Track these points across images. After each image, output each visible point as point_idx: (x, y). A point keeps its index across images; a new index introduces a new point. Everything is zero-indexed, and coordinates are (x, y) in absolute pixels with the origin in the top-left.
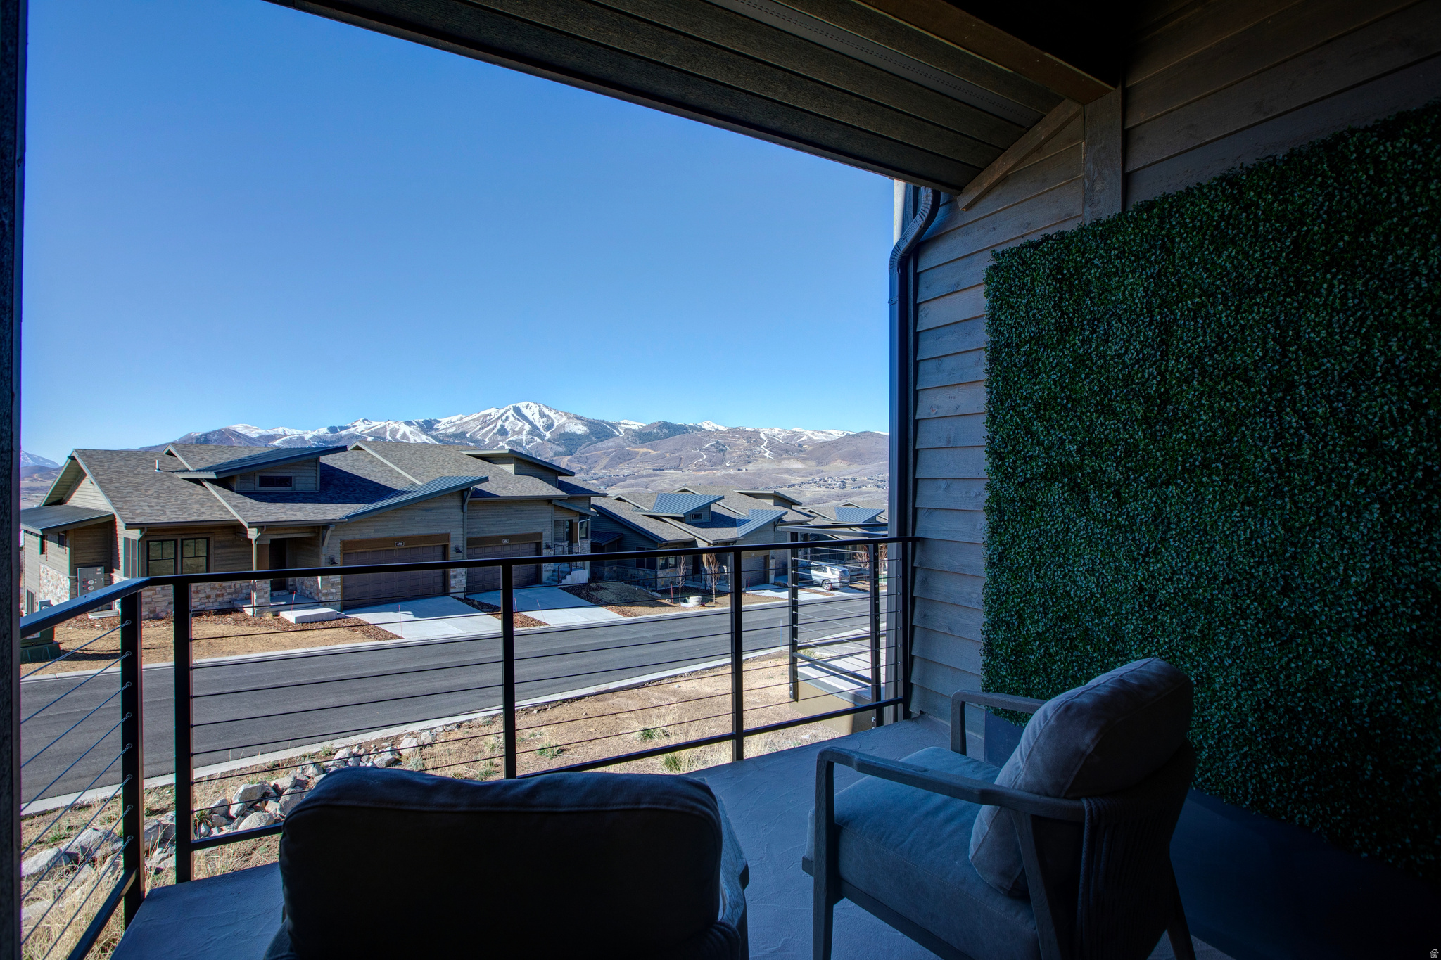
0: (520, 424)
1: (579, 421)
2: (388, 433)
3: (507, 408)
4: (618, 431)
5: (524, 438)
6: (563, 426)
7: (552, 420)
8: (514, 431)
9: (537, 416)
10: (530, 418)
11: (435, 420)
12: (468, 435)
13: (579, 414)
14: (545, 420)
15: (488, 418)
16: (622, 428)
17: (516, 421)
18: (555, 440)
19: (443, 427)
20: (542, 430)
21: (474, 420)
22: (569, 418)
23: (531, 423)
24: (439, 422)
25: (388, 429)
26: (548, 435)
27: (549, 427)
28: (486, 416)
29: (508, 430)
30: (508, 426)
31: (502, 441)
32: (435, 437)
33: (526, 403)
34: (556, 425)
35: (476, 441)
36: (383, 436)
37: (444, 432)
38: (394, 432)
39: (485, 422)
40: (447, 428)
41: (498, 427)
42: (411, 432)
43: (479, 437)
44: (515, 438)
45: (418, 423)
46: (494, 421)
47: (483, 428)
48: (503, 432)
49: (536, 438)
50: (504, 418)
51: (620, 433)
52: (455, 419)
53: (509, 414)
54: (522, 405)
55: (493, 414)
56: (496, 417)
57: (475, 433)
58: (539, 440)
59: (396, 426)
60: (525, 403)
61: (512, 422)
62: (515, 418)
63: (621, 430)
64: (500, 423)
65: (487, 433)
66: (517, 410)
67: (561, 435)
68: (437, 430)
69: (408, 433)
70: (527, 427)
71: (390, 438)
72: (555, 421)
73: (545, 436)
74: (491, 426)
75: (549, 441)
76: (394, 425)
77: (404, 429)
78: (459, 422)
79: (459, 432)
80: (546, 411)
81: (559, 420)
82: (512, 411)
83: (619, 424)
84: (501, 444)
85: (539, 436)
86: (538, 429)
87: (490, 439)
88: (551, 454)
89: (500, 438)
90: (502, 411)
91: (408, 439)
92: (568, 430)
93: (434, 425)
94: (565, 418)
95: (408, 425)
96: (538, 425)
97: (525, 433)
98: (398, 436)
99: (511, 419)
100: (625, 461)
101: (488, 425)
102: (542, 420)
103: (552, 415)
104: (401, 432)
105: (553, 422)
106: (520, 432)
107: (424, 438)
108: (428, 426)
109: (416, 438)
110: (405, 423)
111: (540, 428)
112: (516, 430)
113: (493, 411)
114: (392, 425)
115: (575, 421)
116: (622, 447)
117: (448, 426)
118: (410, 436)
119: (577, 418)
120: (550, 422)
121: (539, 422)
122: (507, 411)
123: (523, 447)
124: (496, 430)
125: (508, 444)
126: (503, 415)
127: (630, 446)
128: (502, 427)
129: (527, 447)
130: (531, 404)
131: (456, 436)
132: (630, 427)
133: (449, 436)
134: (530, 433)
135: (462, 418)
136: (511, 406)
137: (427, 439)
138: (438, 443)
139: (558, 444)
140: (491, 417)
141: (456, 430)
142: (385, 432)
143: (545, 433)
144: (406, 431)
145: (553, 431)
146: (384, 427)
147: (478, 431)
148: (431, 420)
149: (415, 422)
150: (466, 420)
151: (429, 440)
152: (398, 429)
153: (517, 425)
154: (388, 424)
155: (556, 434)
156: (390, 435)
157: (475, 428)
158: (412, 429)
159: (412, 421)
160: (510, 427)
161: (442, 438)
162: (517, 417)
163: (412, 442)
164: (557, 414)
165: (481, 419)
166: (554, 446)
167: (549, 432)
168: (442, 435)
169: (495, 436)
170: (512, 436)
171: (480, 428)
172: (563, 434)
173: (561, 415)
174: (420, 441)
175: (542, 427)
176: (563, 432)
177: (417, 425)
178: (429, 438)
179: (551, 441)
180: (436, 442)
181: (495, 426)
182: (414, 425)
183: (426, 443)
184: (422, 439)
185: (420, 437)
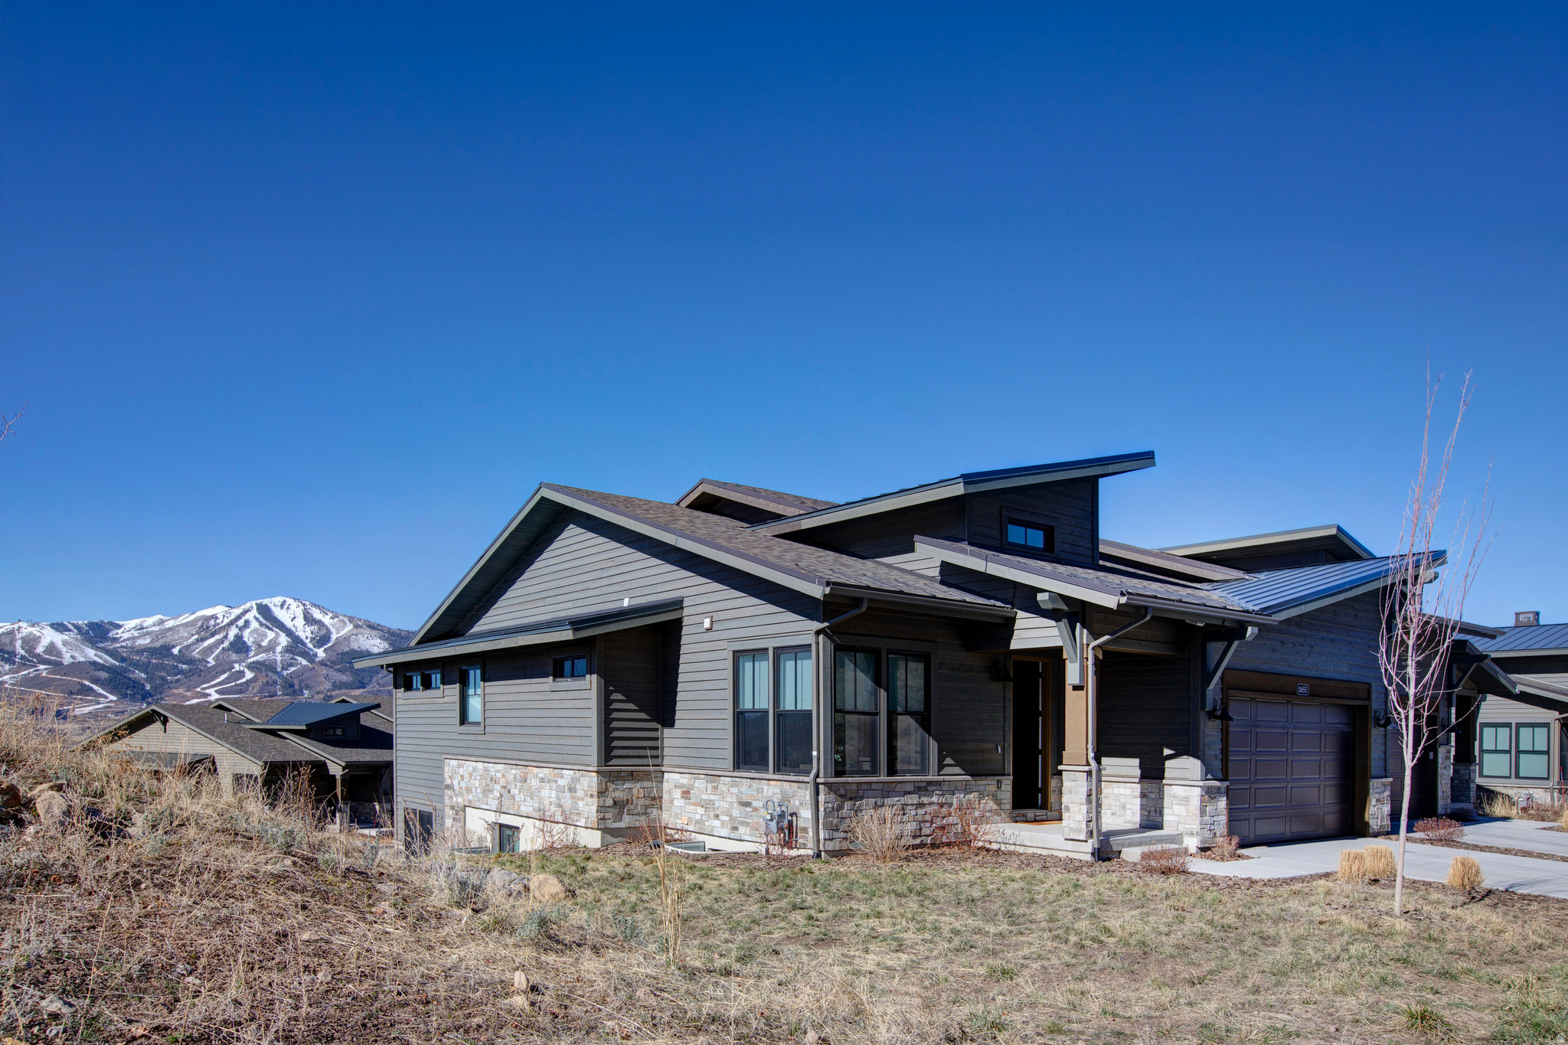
0: (271, 635)
1: (374, 632)
2: (19, 643)
3: (247, 606)
5: (279, 658)
6: (347, 639)
7: (328, 629)
8: (260, 646)
9: (300, 622)
10: (289, 624)
11: (111, 623)
12: (176, 651)
13: (374, 620)
14: (315, 628)
15: (212, 622)
17: (263, 629)
18: (333, 662)
19: (126, 636)
20: (310, 646)
21: (186, 625)
22: (356, 626)
23: (289, 633)
24: (119, 627)
25: (19, 636)
26: (321, 654)
27: (322, 640)
28: (208, 619)
29: (249, 643)
30: (247, 636)
31: (240, 662)
32: (112, 653)
33: (280, 599)
34: (334, 637)
35: (191, 661)
36: (10, 649)
37: (129, 643)
38: (30, 642)
39: (206, 628)
40: (134, 638)
41: (231, 637)
42: (65, 643)
43: (195, 654)
44: (262, 656)
45: (77, 627)
46: (224, 628)
47: (203, 640)
48: (239, 646)
49: (300, 659)
50: (241, 623)
52: (150, 621)
53: (249, 616)
54: (273, 603)
55: (220, 616)
56: (226, 621)
57: (188, 647)
58: (304, 662)
59: (35, 631)
60: (278, 600)
61: (255, 631)
62: (261, 624)
64: (233, 632)
65: (211, 648)
66: (264, 610)
67: (343, 654)
68: (116, 640)
69: (59, 645)
70: (284, 640)
71: (23, 652)
72: (333, 630)
73: (316, 655)
74: (218, 637)
75: (323, 663)
76: (31, 629)
77: (49, 636)
78: (156, 628)
79: (158, 644)
80: (317, 614)
81: (339, 630)
82: (254, 612)
84: (237, 667)
85: (306, 654)
86: (304, 644)
87: (216, 659)
88: (328, 685)
89: (234, 656)
90: (236, 612)
91: (59, 654)
92: (355, 646)
93: (108, 631)
94: (350, 627)
95: (57, 630)
96: (302, 636)
97: (279, 649)
98: (40, 650)
99: (254, 625)
101: (213, 635)
102: (308, 629)
103: (327, 620)
104: (45, 642)
105: (329, 633)
106: (271, 648)
107: (91, 654)
108: (97, 633)
109: (76, 654)
110: (52, 626)
111: (308, 641)
112: (264, 643)
113: (219, 610)
114: (26, 629)
115: (368, 631)
117: (136, 634)
118: (64, 649)
119: (372, 627)
120: (323, 632)
121: (305, 632)
122: (246, 612)
123: (277, 673)
124: (226, 644)
125: (251, 667)
126: (238, 618)
128: (239, 638)
129: (285, 673)
130: (289, 601)
131: (151, 651)
133: (141, 651)
134: (288, 650)
135: (162, 622)
136: (254, 603)
137: (96, 655)
138: (118, 664)
139: (339, 670)
140: (218, 621)
141: (152, 642)
142: (12, 642)
143: (316, 650)
144: (54, 640)
145: (330, 648)
146: (11, 633)
147: (193, 644)
148: (102, 622)
149: (73, 624)
150: (170, 624)
151: (101, 658)
152: (40, 637)
153: (265, 636)
154: (20, 627)
155: (335, 654)
156: (23, 648)
157: (188, 638)
158: (66, 637)
159: (66, 623)
160: (252, 639)
161: (125, 655)
162: (264, 622)
163: (67, 660)
164: (336, 620)
165: (200, 624)
166: (331, 672)
167: (322, 649)
168: (125, 650)
169: (226, 653)
170: (256, 655)
171: (197, 640)
172: (348, 653)
173: (343, 621)
174: (82, 659)
175: (309, 640)
176: (347, 649)
177: (76, 631)
178: (100, 653)
179: (326, 665)
180: (114, 662)
181: (226, 637)
182: (70, 630)
183: (94, 663)
184: (86, 657)
185: (82, 651)
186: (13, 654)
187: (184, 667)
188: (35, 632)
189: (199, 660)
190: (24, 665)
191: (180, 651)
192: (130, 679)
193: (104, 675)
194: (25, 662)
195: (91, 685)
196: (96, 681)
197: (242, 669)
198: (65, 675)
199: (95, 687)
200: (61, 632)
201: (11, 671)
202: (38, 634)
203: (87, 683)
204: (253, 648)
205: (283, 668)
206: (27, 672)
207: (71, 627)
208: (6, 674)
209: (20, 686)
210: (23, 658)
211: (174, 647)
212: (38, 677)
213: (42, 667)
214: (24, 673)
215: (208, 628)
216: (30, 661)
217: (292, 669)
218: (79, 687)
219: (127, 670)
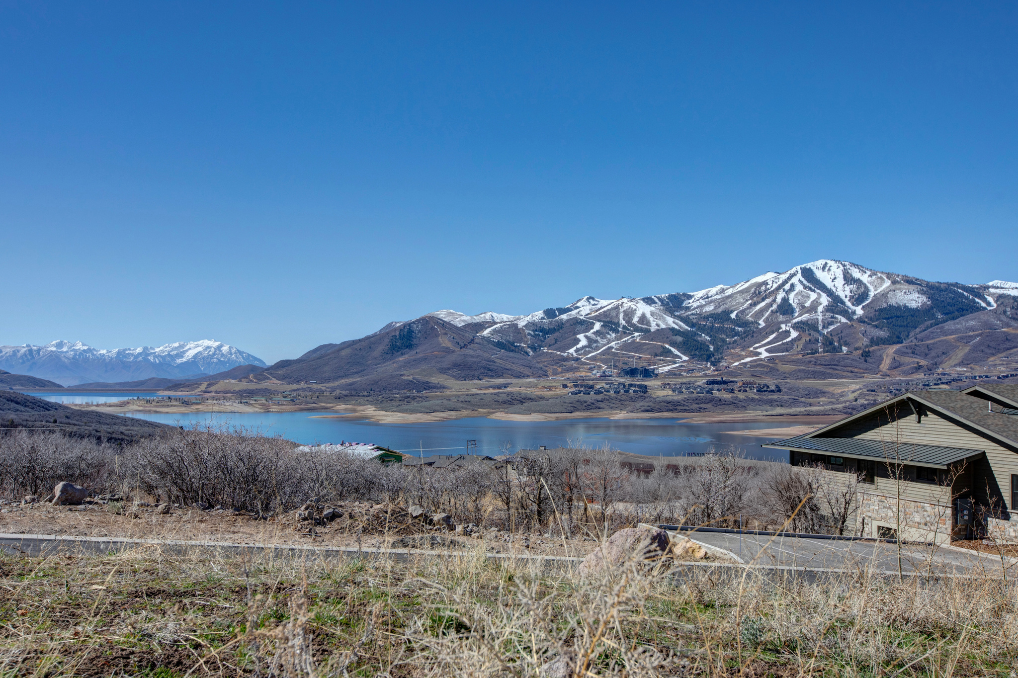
0: (813, 296)
1: (912, 287)
2: (621, 316)
3: (792, 271)
4: (985, 300)
5: (820, 318)
6: (884, 295)
7: (866, 288)
8: (803, 307)
9: (840, 282)
10: (829, 285)
11: (684, 295)
12: (733, 316)
13: (912, 275)
14: (854, 287)
15: (763, 288)
16: (992, 295)
17: (807, 292)
18: (871, 319)
19: (695, 305)
20: (849, 304)
21: (742, 292)
22: (894, 282)
23: (830, 293)
24: (690, 297)
25: (622, 310)
26: (859, 311)
27: (859, 298)
28: (760, 285)
29: (794, 305)
30: (793, 299)
31: (786, 322)
32: (685, 320)
33: (823, 262)
34: (872, 294)
35: (745, 324)
36: (615, 320)
37: (698, 311)
38: (629, 315)
39: (759, 293)
40: (702, 306)
41: (779, 300)
42: (652, 314)
43: (749, 318)
44: (805, 317)
45: (660, 299)
46: (773, 292)
47: (756, 305)
48: (786, 309)
49: (839, 317)
50: (787, 287)
51: (989, 304)
52: (714, 290)
53: (795, 280)
54: (815, 266)
55: (770, 282)
56: (775, 286)
57: (743, 312)
58: (844, 320)
60: (820, 263)
61: (800, 293)
62: (805, 287)
63: (990, 299)
64: (780, 296)
65: (762, 312)
66: (808, 274)
67: (881, 310)
68: (687, 309)
69: (648, 315)
70: (825, 300)
71: (624, 323)
72: (871, 288)
73: (854, 313)
74: (768, 301)
75: (861, 320)
76: (630, 304)
77: (643, 309)
78: (719, 297)
79: (720, 310)
80: (856, 273)
81: (876, 288)
82: (799, 276)
83: (988, 287)
84: (784, 327)
85: (845, 313)
86: (843, 303)
87: (766, 321)
88: (866, 341)
89: (781, 318)
90: (783, 277)
91: (648, 323)
92: (893, 302)
93: (683, 302)
94: (887, 283)
95: (647, 303)
96: (842, 295)
97: (820, 309)
98: (635, 320)
99: (799, 288)
100: (999, 351)
101: (763, 300)
102: (847, 288)
103: (865, 278)
104: (639, 314)
105: (867, 290)
106: (814, 308)
107: (670, 321)
108: (674, 304)
109: (660, 323)
110: (644, 300)
111: (846, 300)
112: (807, 304)
113: (769, 276)
114: (627, 304)
115: (906, 287)
116: (992, 327)
117: (703, 302)
118: (651, 319)
119: (909, 282)
120: (863, 289)
121: (844, 292)
122: (792, 276)
123: (818, 331)
124: (775, 307)
125: (796, 327)
126: (786, 282)
127: (1008, 325)
128: (785, 300)
129: (826, 332)
130: (830, 263)
131: (714, 316)
132: (1006, 292)
133: (706, 317)
134: (829, 309)
135: (723, 291)
136: (799, 267)
137: (674, 322)
138: (689, 329)
139: (876, 327)
140: (768, 287)
141: (715, 309)
142: (617, 315)
143: (853, 308)
144: (645, 312)
145: (867, 305)
146: (617, 308)
147: (748, 308)
148: (678, 294)
149: (658, 298)
150: (729, 292)
151: (677, 324)
152: (635, 310)
153: (808, 297)
154: (623, 303)
155: (872, 310)
156: (624, 319)
157: (744, 304)
158: (653, 309)
159: (653, 297)
160: (796, 301)
161: (694, 321)
162: (808, 284)
163: (653, 328)
164: (874, 277)
165: (753, 290)
166: (869, 329)
167: (860, 307)
168: (695, 317)
169: (774, 316)
170: (800, 315)
171: (751, 305)
172: (885, 309)
173: (881, 278)
174: (664, 326)
175: (848, 298)
176: (884, 305)
177: (660, 303)
178: (677, 321)
179: (864, 322)
180: (687, 327)
181: (774, 301)
182: (656, 303)
183: (673, 329)
184: (666, 324)
185: (664, 320)
186: (618, 324)
187: (740, 329)
188: (632, 306)
189: (752, 323)
190: (625, 333)
191: (737, 316)
192: (698, 341)
193: (679, 339)
194: (626, 332)
195: (670, 348)
196: (673, 344)
197: (788, 329)
198: (652, 340)
199: (673, 350)
200: (650, 305)
201: (617, 339)
202: (634, 307)
203: (667, 346)
204: (797, 310)
205: (824, 327)
206: (626, 339)
207: (656, 300)
208: (613, 341)
209: (622, 350)
210: (624, 327)
211: (732, 312)
212: (634, 342)
213: (636, 334)
214: (624, 340)
215: (760, 293)
216: (629, 330)
217: (832, 328)
218: (662, 350)
219: (696, 334)
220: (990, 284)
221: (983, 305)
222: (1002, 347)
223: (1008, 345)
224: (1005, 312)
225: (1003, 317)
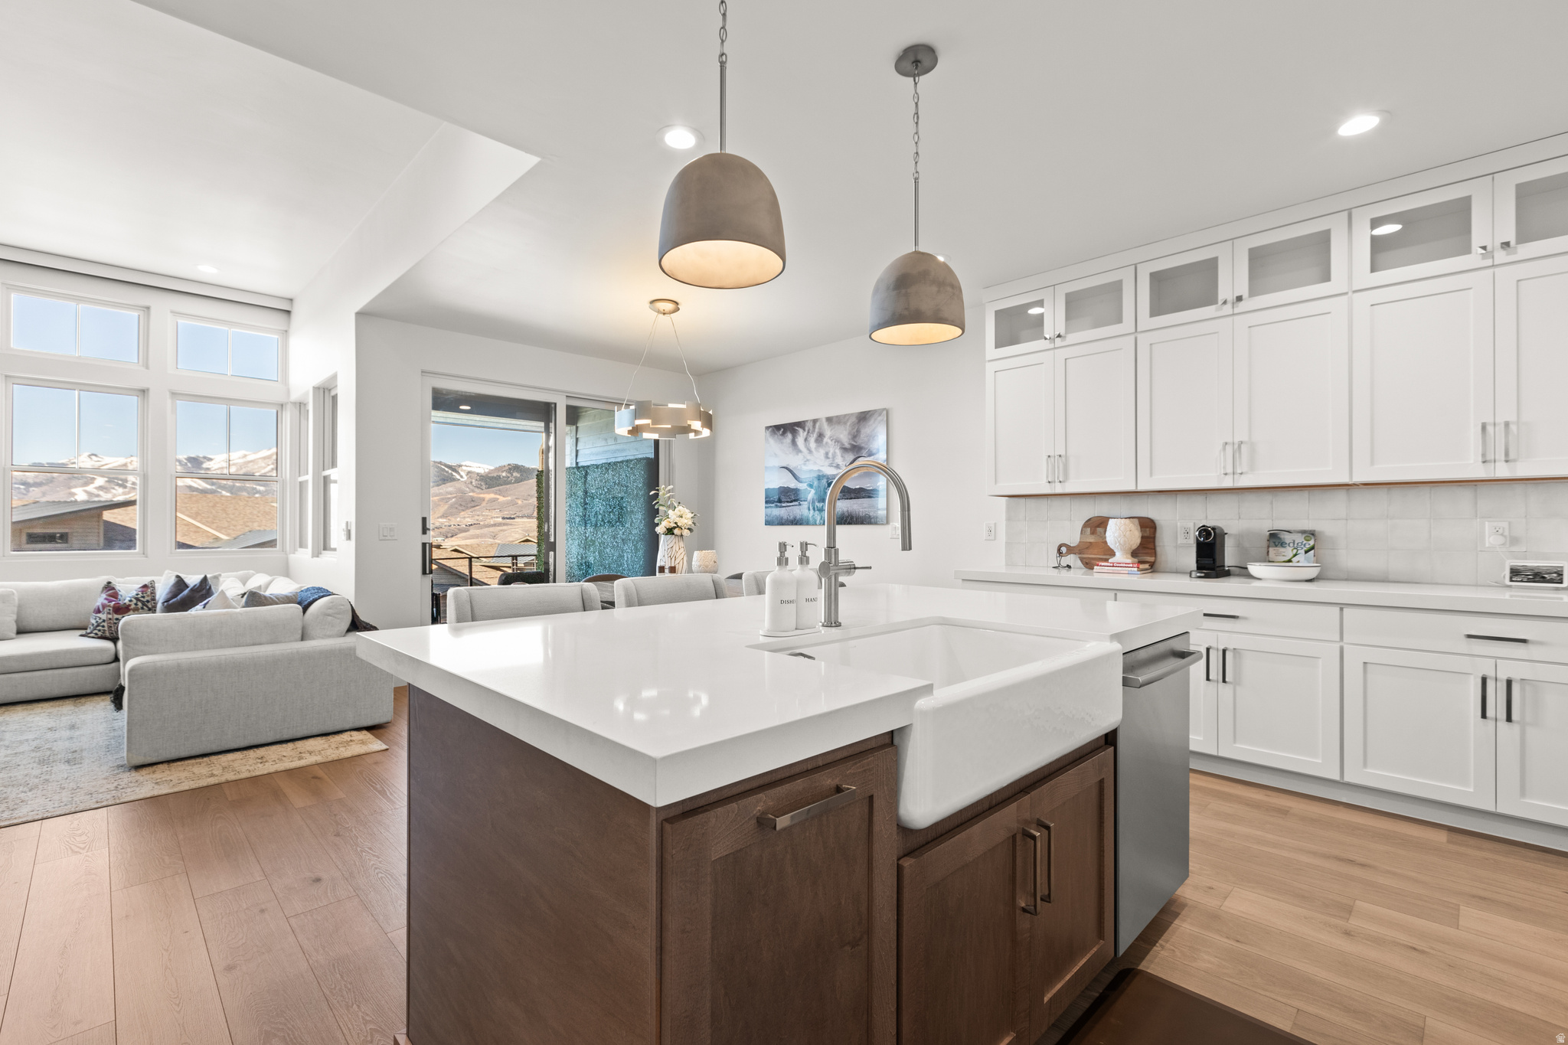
4: (459, 474)
16: (464, 471)
51: (462, 477)
63: (462, 473)
83: (460, 466)
100: (467, 508)
116: (464, 492)
127: (473, 491)
132: (473, 469)
220: (463, 463)
221: (458, 477)
222: (469, 505)
223: (473, 504)
224: (471, 482)
225: (470, 486)
